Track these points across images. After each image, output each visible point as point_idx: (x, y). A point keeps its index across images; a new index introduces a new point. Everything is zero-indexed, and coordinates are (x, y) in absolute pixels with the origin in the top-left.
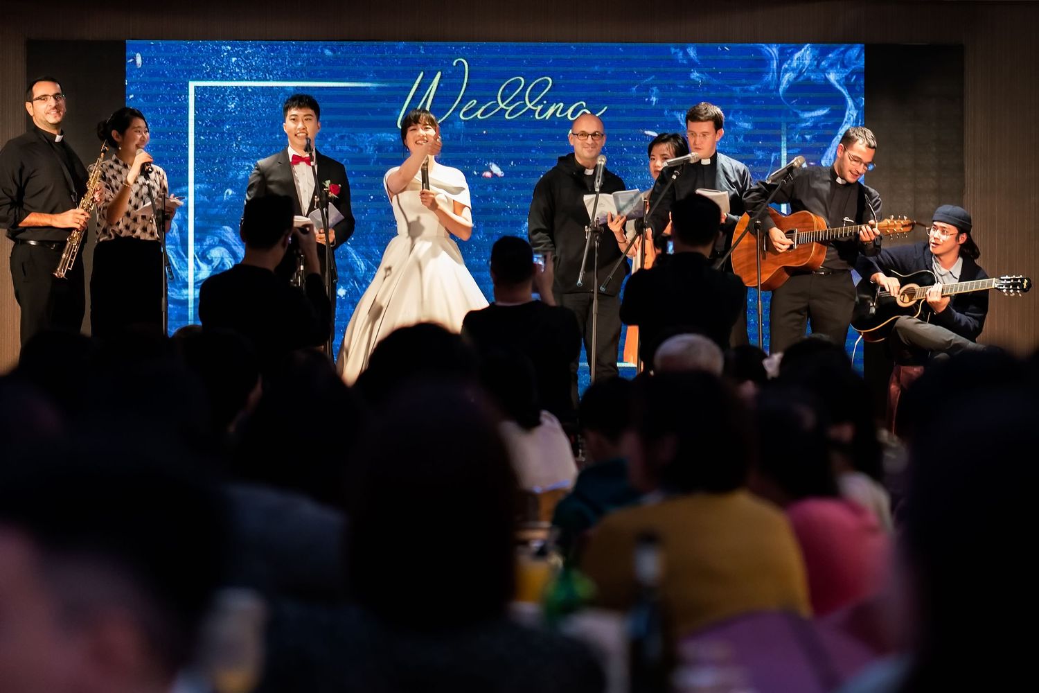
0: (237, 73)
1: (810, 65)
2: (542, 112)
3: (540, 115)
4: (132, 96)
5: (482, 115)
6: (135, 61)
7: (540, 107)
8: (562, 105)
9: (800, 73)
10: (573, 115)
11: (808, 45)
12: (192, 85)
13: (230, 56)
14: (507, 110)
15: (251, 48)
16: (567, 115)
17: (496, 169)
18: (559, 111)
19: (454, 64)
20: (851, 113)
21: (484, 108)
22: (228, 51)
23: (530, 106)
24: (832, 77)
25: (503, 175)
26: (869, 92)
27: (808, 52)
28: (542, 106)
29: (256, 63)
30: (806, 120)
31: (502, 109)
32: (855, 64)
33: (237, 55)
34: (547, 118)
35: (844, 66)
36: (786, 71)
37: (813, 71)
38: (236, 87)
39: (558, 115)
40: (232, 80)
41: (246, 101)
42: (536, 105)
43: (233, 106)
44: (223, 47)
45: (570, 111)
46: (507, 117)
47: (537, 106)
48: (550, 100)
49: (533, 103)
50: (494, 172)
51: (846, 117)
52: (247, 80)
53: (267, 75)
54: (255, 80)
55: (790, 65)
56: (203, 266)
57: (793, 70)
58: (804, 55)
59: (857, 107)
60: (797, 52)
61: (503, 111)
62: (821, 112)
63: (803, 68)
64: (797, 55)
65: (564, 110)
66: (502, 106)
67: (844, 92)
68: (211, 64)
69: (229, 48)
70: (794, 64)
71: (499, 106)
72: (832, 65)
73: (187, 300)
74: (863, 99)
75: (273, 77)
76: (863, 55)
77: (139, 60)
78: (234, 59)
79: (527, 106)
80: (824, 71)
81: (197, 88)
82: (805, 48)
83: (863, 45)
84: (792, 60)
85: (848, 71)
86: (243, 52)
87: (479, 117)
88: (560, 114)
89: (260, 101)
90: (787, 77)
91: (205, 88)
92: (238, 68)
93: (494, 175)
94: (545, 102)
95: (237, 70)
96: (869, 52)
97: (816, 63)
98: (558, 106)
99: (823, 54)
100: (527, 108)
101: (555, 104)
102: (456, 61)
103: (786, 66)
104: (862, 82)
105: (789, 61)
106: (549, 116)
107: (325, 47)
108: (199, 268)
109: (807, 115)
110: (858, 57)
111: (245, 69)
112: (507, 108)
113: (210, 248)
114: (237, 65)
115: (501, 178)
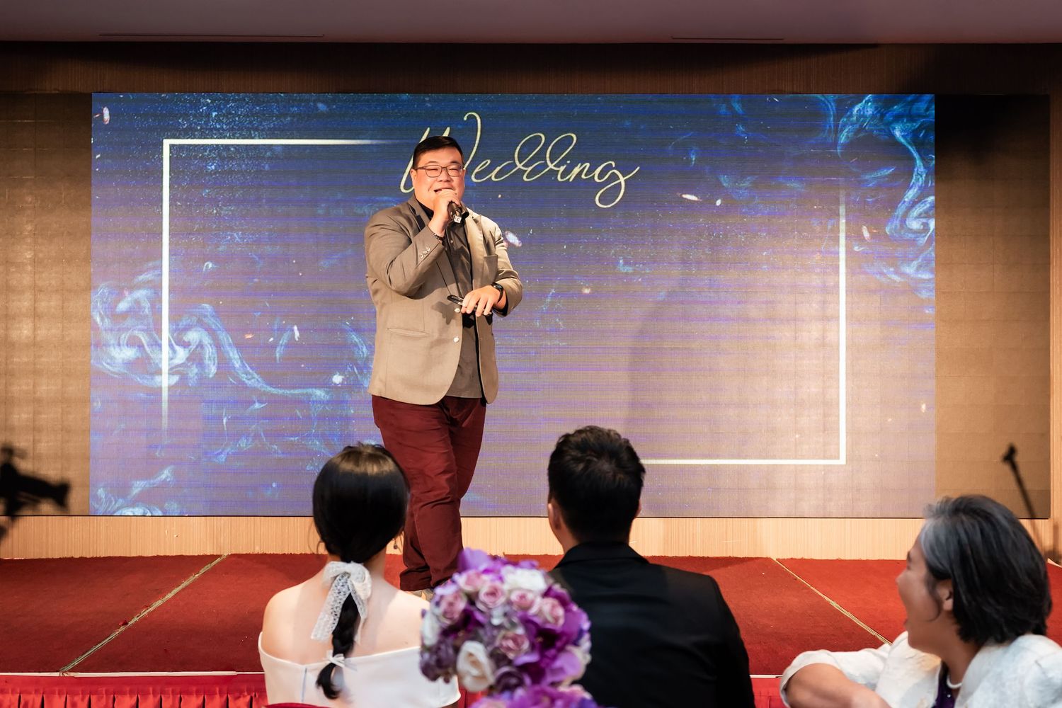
0: (218, 130)
1: (873, 118)
2: (565, 174)
3: (562, 177)
4: (98, 156)
5: (496, 176)
6: (102, 115)
7: (562, 169)
8: (588, 165)
9: (861, 127)
10: (600, 176)
11: (869, 97)
12: (167, 143)
13: (210, 110)
14: (525, 171)
15: (234, 101)
16: (594, 176)
17: (513, 238)
18: (585, 172)
19: (465, 118)
20: (920, 174)
21: (498, 169)
22: (208, 104)
23: (551, 166)
24: (898, 133)
25: (521, 245)
26: (940, 149)
27: (870, 104)
28: (565, 166)
29: (239, 118)
30: (868, 182)
31: (520, 170)
32: (924, 117)
33: (218, 109)
34: (571, 180)
35: (912, 118)
36: (845, 126)
37: (876, 125)
38: (217, 145)
39: (583, 176)
40: (212, 137)
41: (228, 161)
42: (558, 165)
43: (213, 167)
44: (202, 100)
45: (597, 172)
46: (525, 178)
47: (559, 167)
48: (574, 159)
49: (555, 163)
50: (511, 241)
51: (914, 178)
52: (230, 138)
53: (252, 132)
54: (238, 138)
55: (848, 117)
56: (180, 350)
57: (852, 124)
58: (865, 107)
59: (926, 166)
60: (857, 103)
61: (521, 172)
62: (885, 172)
63: (864, 121)
64: (856, 109)
65: (591, 170)
66: (520, 166)
67: (911, 148)
68: (188, 120)
69: (209, 101)
70: (854, 118)
71: (516, 166)
72: (898, 118)
73: (160, 388)
74: (933, 156)
75: (259, 133)
76: (933, 107)
77: (107, 116)
78: (214, 114)
79: (548, 166)
80: (889, 124)
81: (172, 146)
82: (867, 98)
83: (933, 95)
84: (851, 113)
85: (916, 125)
86: (225, 106)
87: (493, 179)
88: (586, 175)
89: (243, 161)
90: (846, 133)
91: (181, 147)
92: (219, 124)
93: (512, 245)
94: (569, 162)
95: (218, 127)
96: (940, 103)
97: (879, 116)
98: (583, 166)
99: (888, 105)
100: (548, 169)
101: (580, 164)
102: (467, 115)
103: (844, 119)
104: (932, 138)
105: (848, 114)
106: (573, 177)
107: (319, 100)
108: (174, 351)
109: (870, 176)
110: (927, 109)
111: (227, 124)
112: (525, 169)
113: (187, 329)
114: (218, 120)
115: (519, 248)
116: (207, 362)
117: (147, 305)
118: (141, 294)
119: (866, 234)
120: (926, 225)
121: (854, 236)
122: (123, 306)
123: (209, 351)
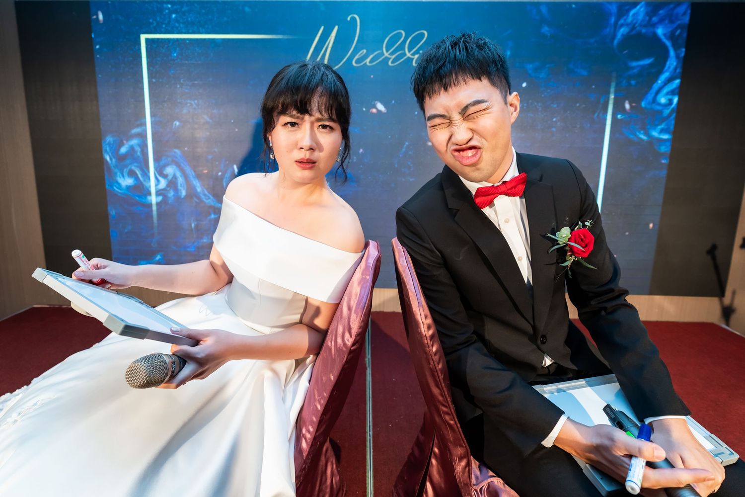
0: (177, 28)
1: (643, 21)
4: (98, 47)
5: (370, 62)
6: (97, 18)
9: (633, 28)
12: (143, 37)
13: (171, 13)
14: (390, 58)
15: (187, 6)
17: (380, 107)
19: (349, 19)
20: (672, 63)
21: (371, 56)
22: (169, 9)
23: (408, 55)
24: (660, 31)
25: (386, 111)
26: (690, 44)
27: (642, 9)
29: (191, 19)
30: (633, 68)
31: (386, 58)
32: (681, 19)
33: (176, 12)
35: (671, 22)
36: (622, 25)
37: (645, 26)
38: (177, 39)
40: (173, 33)
41: (186, 51)
42: (413, 54)
43: (175, 55)
44: (165, 6)
46: (390, 63)
47: (414, 56)
49: (412, 52)
50: (379, 109)
51: (667, 65)
52: (185, 33)
53: (200, 29)
54: (191, 34)
55: (625, 20)
56: (161, 179)
57: (628, 25)
58: (639, 12)
59: (677, 57)
60: (633, 9)
61: (387, 59)
62: (647, 61)
63: (636, 23)
64: (632, 12)
66: (386, 54)
67: (668, 43)
68: (156, 20)
69: (169, 6)
70: (630, 19)
71: (383, 54)
72: (661, 21)
73: (151, 204)
74: (684, 50)
75: (205, 30)
76: (689, 12)
77: (101, 17)
78: (174, 16)
79: (406, 55)
80: (654, 25)
81: (147, 40)
82: (641, 5)
83: (689, 3)
84: (628, 16)
85: (675, 26)
86: (180, 9)
87: (368, 64)
89: (196, 50)
90: (623, 31)
91: (153, 40)
92: (178, 23)
93: (379, 111)
94: (421, 52)
95: (177, 25)
97: (647, 18)
99: (655, 10)
102: (350, 16)
103: (622, 21)
104: (685, 35)
105: (625, 17)
107: (245, 4)
108: (158, 180)
109: (634, 64)
110: (684, 14)
111: (183, 23)
112: (390, 57)
113: (165, 166)
114: (177, 20)
115: (384, 113)
116: (179, 187)
117: (138, 149)
118: (134, 142)
119: (627, 106)
120: (671, 101)
121: (618, 107)
122: (123, 150)
123: (181, 180)
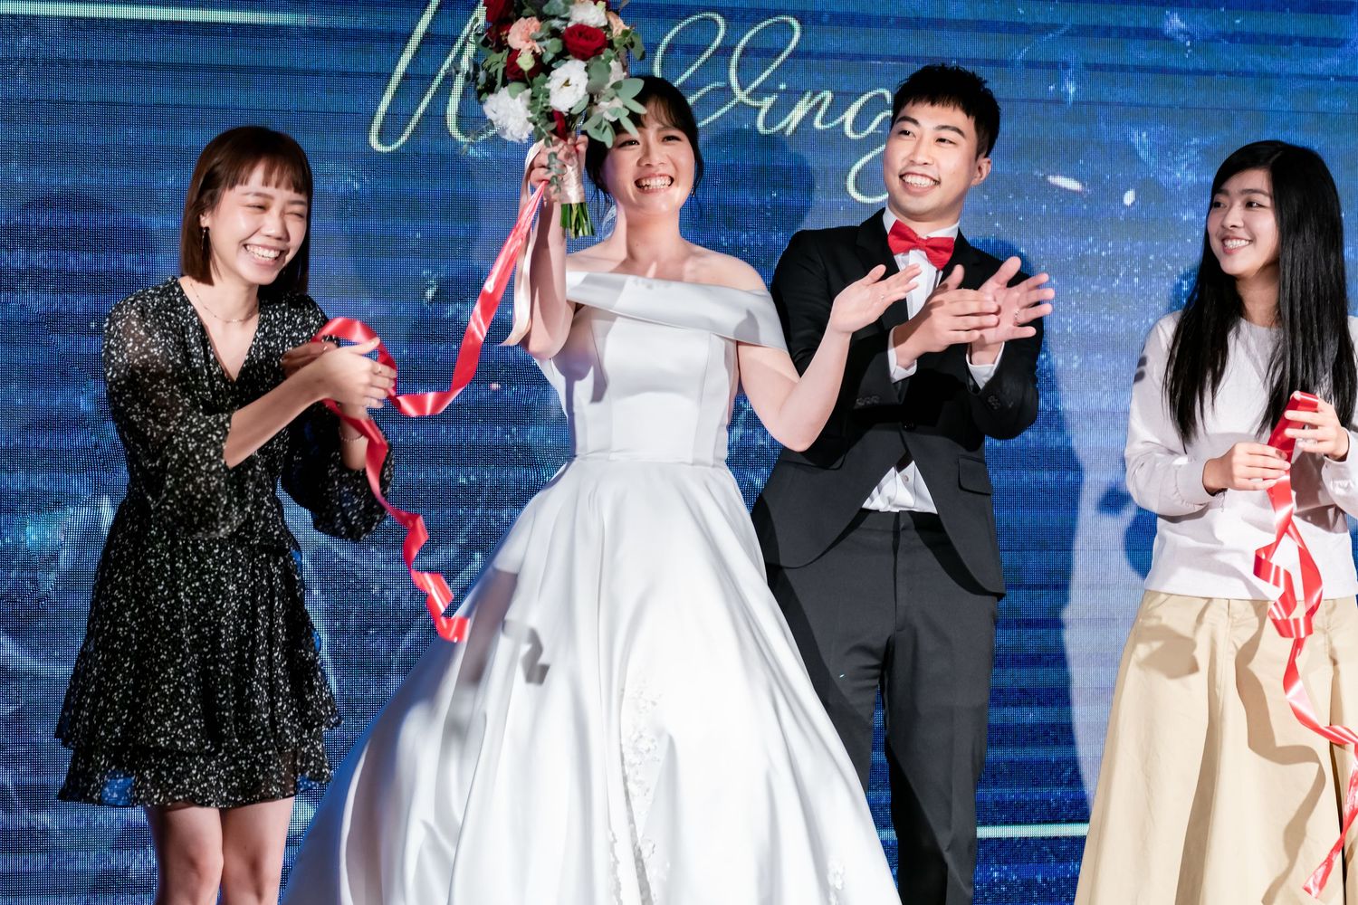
2: (775, 115)
3: (767, 124)
7: (767, 102)
8: (828, 95)
10: (859, 124)
16: (842, 124)
18: (821, 114)
23: (741, 96)
28: (774, 97)
34: (788, 132)
39: (817, 124)
42: (759, 93)
45: (849, 116)
47: (760, 99)
48: (795, 81)
49: (749, 90)
65: (837, 108)
79: (735, 97)
88: (824, 121)
94: (782, 88)
98: (818, 98)
100: (734, 102)
101: (809, 94)
106: (793, 126)
